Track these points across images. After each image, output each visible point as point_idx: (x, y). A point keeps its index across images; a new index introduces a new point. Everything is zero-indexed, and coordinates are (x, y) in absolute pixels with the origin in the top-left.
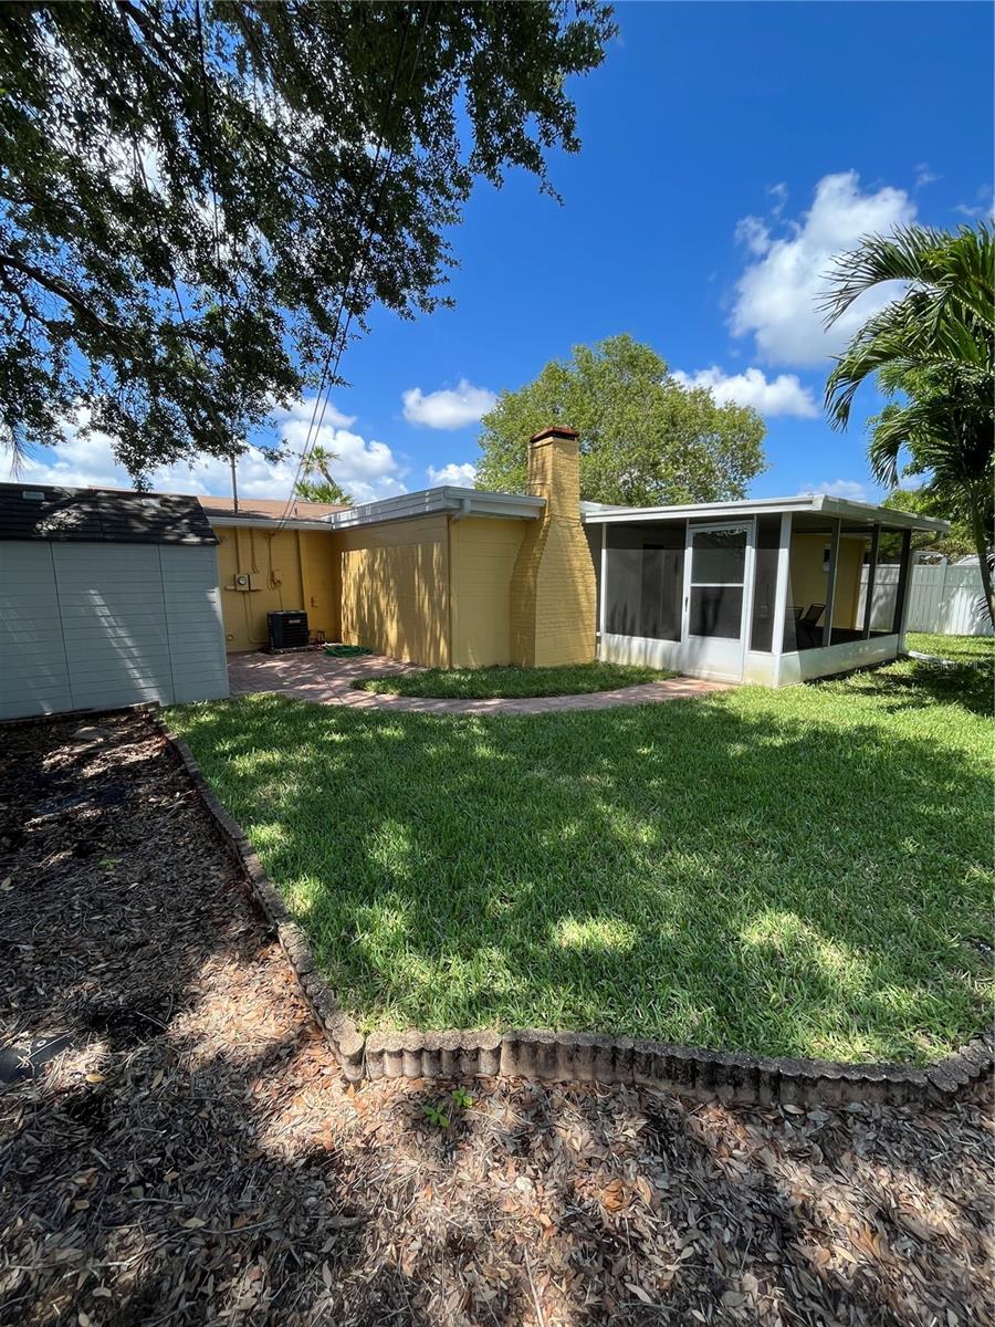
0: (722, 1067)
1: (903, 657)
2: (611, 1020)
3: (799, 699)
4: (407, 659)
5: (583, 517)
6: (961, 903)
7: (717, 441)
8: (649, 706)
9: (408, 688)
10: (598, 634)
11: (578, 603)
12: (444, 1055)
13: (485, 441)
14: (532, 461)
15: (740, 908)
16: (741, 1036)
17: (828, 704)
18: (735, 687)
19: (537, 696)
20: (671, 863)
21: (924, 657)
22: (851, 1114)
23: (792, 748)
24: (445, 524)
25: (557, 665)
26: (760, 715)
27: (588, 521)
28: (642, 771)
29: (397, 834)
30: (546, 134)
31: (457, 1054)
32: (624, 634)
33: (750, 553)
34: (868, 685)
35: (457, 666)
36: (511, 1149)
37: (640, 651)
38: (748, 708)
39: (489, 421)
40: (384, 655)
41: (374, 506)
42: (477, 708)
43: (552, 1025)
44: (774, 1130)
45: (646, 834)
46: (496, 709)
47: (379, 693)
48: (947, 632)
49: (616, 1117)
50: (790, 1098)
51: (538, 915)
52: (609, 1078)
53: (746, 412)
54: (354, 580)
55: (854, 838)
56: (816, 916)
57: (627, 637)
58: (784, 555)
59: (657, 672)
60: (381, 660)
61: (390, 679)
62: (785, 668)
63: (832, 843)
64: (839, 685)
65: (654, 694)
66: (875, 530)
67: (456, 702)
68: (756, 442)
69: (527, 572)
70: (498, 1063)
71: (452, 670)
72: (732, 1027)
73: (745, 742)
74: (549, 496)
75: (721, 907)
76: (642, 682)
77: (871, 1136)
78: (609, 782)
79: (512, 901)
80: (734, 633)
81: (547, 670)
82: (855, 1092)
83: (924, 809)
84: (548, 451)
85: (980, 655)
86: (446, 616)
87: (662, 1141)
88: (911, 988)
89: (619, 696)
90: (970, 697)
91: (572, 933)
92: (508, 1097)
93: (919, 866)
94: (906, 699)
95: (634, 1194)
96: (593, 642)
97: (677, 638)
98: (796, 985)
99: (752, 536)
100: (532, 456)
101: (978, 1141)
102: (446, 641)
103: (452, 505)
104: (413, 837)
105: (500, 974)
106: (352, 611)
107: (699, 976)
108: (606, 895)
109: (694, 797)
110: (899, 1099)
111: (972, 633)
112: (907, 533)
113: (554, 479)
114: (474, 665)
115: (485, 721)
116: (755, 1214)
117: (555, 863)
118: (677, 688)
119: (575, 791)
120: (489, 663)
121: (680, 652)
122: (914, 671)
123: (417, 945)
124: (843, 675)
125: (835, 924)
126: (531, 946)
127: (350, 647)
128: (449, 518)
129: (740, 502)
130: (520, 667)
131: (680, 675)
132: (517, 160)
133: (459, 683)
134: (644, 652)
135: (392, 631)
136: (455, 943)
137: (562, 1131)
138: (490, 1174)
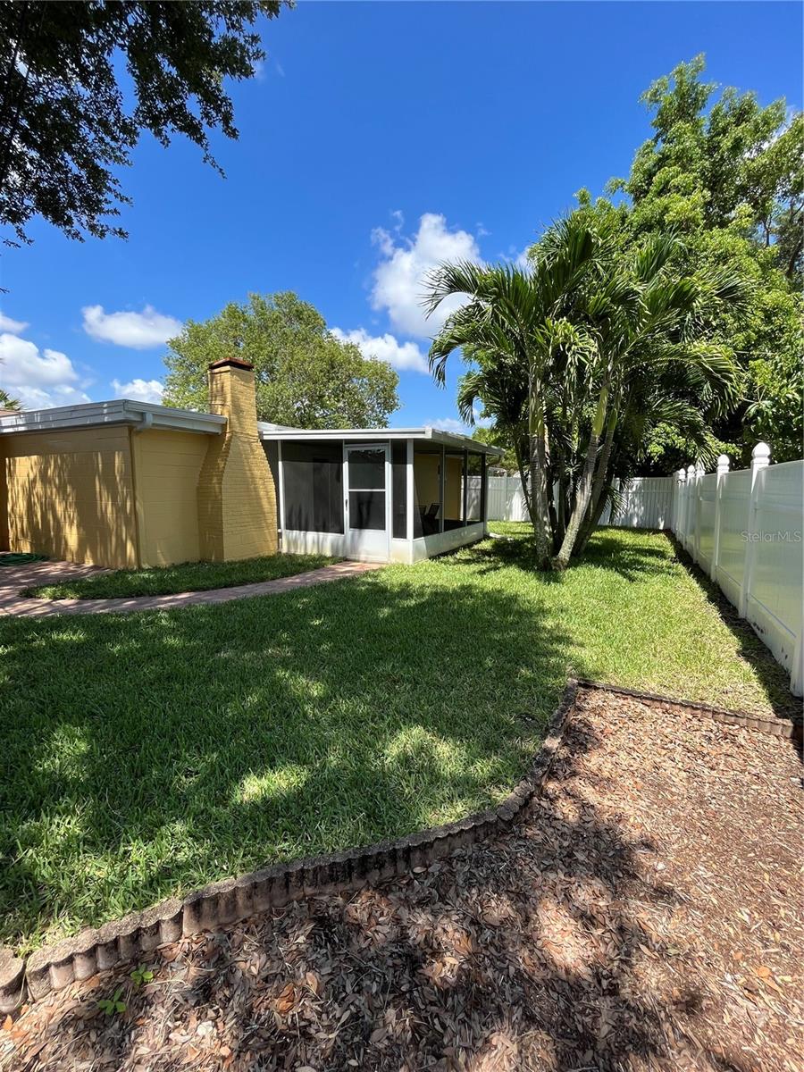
0: (370, 857)
1: (487, 537)
2: (285, 851)
3: (426, 571)
4: (89, 563)
5: (261, 434)
6: (516, 694)
7: (366, 384)
8: (322, 585)
9: (88, 590)
10: (279, 531)
11: (261, 506)
12: (122, 941)
13: (171, 362)
14: (212, 384)
15: (385, 731)
16: (383, 829)
17: (444, 573)
18: (384, 566)
19: (225, 587)
20: (334, 708)
21: (498, 536)
22: (455, 858)
23: (421, 606)
24: (127, 433)
25: (244, 558)
26: (401, 584)
27: (265, 438)
28: (314, 639)
29: (72, 737)
30: (207, 115)
31: (136, 936)
32: (300, 530)
33: (388, 467)
34: (468, 557)
35: (146, 566)
36: (192, 1002)
37: (314, 542)
38: (392, 580)
39: (175, 344)
40: (64, 560)
41: (45, 413)
42: (166, 602)
43: (232, 874)
44: (407, 890)
45: (316, 690)
46: (185, 602)
47: (55, 599)
48: (511, 520)
49: (289, 931)
50: (417, 862)
51: (221, 780)
52: (283, 900)
53: (384, 365)
54: (23, 486)
55: (459, 663)
56: (435, 723)
57: (303, 532)
58: (410, 468)
59: (328, 559)
60: (59, 566)
61: (68, 584)
62: (417, 549)
63: (445, 670)
64: (451, 559)
65: (325, 577)
66: (465, 453)
67: (142, 599)
68: (393, 387)
69: (212, 480)
70: (181, 927)
71: (141, 570)
72: (378, 824)
73: (390, 606)
74: (230, 415)
75: (371, 734)
76: (316, 568)
77: (466, 869)
78: (288, 652)
79: (197, 773)
80: (381, 526)
81: (236, 563)
82: (457, 842)
83: (497, 636)
84: (226, 378)
85: (526, 533)
86: (132, 520)
87: (326, 935)
88: (489, 757)
89: (298, 580)
90: (522, 560)
91: (252, 788)
92: (191, 956)
93: (494, 675)
94: (488, 565)
95: (304, 989)
96: (275, 537)
97: (342, 532)
98: (421, 779)
99: (388, 455)
100: (212, 381)
101: (524, 846)
102: (133, 544)
103: (132, 417)
104: (91, 737)
105: (184, 844)
106: (21, 518)
107: (355, 792)
108: (283, 746)
109: (354, 653)
110: (482, 837)
111: (523, 520)
112: (483, 455)
113: (233, 401)
114: (164, 563)
115: (174, 614)
116: (395, 961)
117: (239, 729)
118: (343, 569)
119: (259, 665)
120: (178, 561)
121: (344, 542)
122: (493, 546)
123: (93, 844)
124: (453, 552)
125: (447, 727)
126: (214, 809)
127: (20, 555)
128: (131, 429)
129: (384, 430)
130: (209, 562)
131: (345, 560)
132: (181, 129)
133: (147, 581)
134: (318, 544)
135: (72, 536)
136: (136, 831)
137: (242, 964)
138: (171, 1036)
